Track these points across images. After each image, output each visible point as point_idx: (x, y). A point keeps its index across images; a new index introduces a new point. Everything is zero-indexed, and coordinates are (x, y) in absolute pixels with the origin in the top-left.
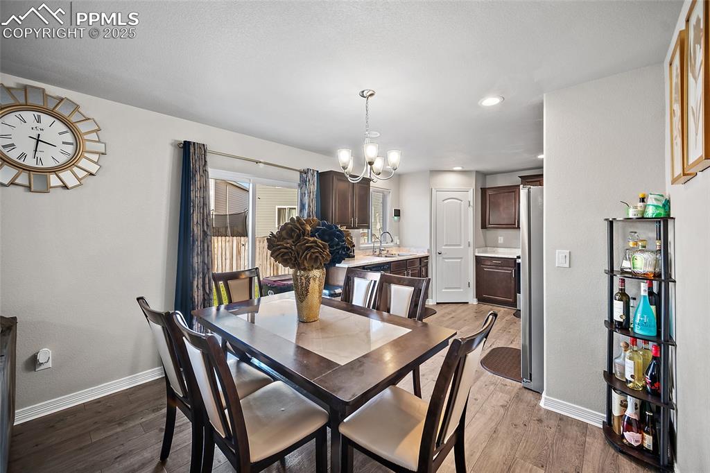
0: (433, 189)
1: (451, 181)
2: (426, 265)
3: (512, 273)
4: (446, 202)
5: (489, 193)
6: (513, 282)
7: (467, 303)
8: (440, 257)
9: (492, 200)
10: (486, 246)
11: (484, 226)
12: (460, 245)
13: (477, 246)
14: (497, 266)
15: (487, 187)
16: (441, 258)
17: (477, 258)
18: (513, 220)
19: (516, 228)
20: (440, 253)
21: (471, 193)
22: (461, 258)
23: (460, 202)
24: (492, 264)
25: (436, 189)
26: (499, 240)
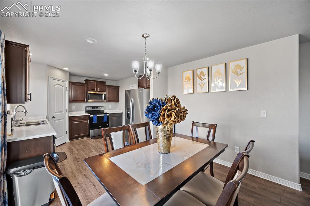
0: (49, 77)
4: (56, 86)
5: (71, 84)
9: (74, 88)
11: (69, 101)
12: (62, 112)
14: (81, 120)
15: (72, 81)
16: (53, 120)
17: (70, 117)
18: (84, 98)
19: (85, 102)
20: (53, 118)
21: (67, 83)
22: (63, 119)
23: (62, 87)
24: (78, 119)
25: (51, 77)
26: (73, 108)
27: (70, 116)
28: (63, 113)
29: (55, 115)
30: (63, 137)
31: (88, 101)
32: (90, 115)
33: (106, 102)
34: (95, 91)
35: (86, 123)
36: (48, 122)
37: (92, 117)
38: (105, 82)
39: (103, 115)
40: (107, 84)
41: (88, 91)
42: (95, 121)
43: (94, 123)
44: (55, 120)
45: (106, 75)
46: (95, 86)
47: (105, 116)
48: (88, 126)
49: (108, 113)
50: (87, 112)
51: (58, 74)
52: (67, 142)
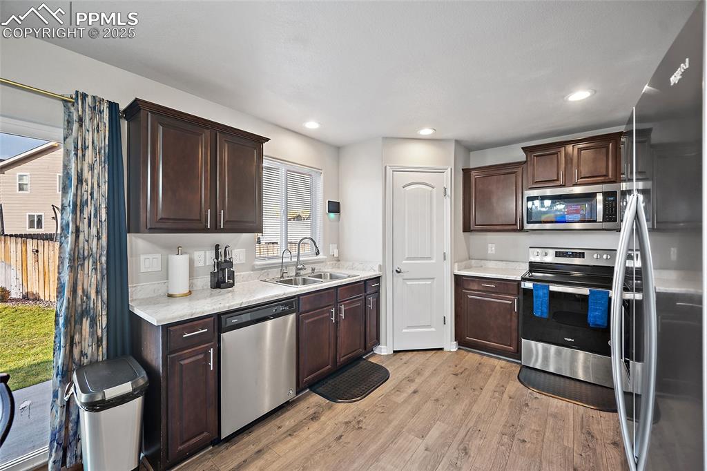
0: (388, 168)
1: (417, 155)
2: (377, 292)
3: (513, 304)
4: (408, 188)
5: (474, 174)
6: (514, 319)
7: (441, 349)
8: (399, 277)
9: (480, 187)
10: (470, 259)
11: (467, 228)
12: (429, 258)
13: (456, 260)
14: (489, 292)
15: (471, 167)
16: (400, 279)
17: (457, 278)
18: (513, 218)
20: (398, 272)
21: (448, 174)
22: (433, 278)
23: (431, 189)
24: (481, 288)
25: (393, 167)
27: (460, 273)
28: (433, 261)
29: (403, 264)
30: (433, 329)
31: (526, 225)
34: (560, 185)
35: (507, 308)
37: (530, 290)
41: (531, 189)
43: (539, 317)
46: (562, 166)
52: (446, 349)
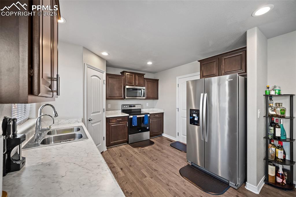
3: (127, 124)
4: (92, 77)
5: (108, 77)
14: (119, 122)
15: (107, 73)
17: (107, 119)
18: (121, 95)
19: (122, 99)
20: (90, 120)
21: (104, 75)
22: (100, 121)
23: (99, 79)
24: (116, 121)
25: (87, 65)
26: (108, 106)
27: (108, 117)
28: (100, 113)
30: (100, 144)
31: (126, 97)
32: (129, 115)
33: (145, 99)
34: (133, 86)
35: (124, 126)
36: (85, 126)
37: (132, 118)
38: (143, 75)
39: (144, 116)
40: (145, 77)
41: (126, 85)
42: (135, 124)
43: (134, 126)
44: (91, 124)
45: (150, 63)
46: (134, 80)
47: (145, 117)
48: (126, 129)
49: (149, 114)
50: (124, 111)
51: (95, 62)
52: (104, 151)
